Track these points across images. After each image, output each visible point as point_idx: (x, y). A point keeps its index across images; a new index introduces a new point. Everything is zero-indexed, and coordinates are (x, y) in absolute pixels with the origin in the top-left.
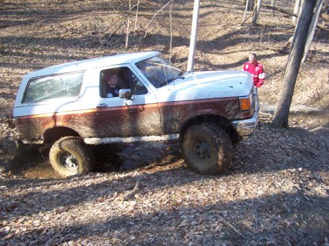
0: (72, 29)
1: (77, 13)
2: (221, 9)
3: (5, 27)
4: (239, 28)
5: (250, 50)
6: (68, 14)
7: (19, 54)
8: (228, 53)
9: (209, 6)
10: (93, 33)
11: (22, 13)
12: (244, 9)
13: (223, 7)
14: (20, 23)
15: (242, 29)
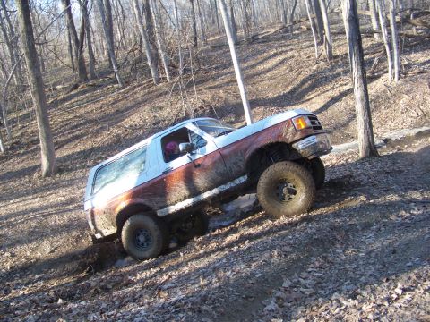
0: (131, 126)
1: (132, 107)
2: (290, 53)
3: (63, 145)
4: (315, 67)
5: (333, 88)
6: (122, 112)
7: (84, 167)
8: (309, 100)
9: (275, 55)
10: (154, 124)
11: (76, 127)
12: (313, 45)
13: (292, 50)
14: (77, 137)
15: (318, 67)
